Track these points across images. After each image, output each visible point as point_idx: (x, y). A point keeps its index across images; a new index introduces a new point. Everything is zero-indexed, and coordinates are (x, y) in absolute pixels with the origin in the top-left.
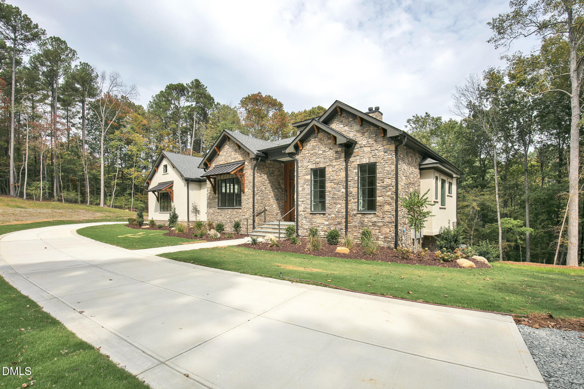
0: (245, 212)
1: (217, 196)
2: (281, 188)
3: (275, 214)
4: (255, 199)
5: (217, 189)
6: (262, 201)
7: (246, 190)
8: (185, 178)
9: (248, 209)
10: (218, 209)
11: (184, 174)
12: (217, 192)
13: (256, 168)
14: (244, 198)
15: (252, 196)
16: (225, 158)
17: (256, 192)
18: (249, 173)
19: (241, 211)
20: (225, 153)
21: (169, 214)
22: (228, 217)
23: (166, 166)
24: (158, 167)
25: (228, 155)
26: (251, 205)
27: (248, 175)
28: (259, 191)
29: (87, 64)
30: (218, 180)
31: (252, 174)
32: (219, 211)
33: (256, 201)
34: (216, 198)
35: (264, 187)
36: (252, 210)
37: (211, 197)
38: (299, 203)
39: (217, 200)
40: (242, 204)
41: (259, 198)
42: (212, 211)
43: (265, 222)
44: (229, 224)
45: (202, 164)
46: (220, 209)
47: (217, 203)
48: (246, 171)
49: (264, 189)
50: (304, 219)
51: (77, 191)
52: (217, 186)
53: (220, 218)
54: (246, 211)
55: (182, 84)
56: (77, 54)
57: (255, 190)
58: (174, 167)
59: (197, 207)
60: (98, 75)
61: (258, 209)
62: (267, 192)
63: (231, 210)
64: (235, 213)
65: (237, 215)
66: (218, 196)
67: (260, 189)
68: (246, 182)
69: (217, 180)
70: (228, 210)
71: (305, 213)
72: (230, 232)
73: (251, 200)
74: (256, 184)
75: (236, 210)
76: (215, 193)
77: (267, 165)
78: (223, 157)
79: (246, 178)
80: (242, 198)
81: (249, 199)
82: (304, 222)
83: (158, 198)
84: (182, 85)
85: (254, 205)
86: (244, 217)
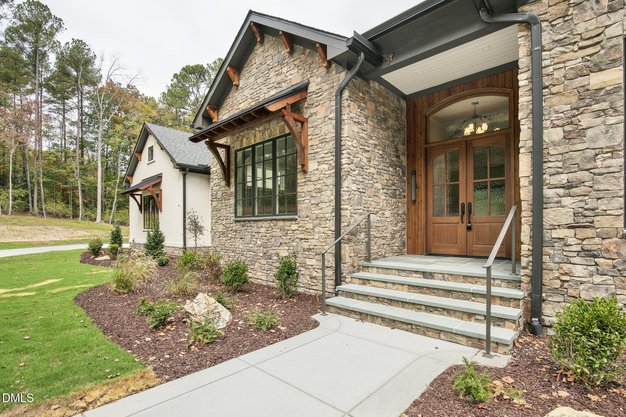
0: (307, 231)
1: (233, 189)
2: (401, 166)
3: (389, 235)
4: (344, 188)
5: (232, 174)
6: (361, 198)
7: (312, 166)
8: (178, 165)
9: (317, 222)
10: (236, 221)
11: (177, 157)
12: (232, 180)
13: (346, 94)
14: (306, 189)
15: (331, 181)
16: (252, 91)
17: (345, 167)
18: (321, 114)
19: (294, 227)
20: (252, 80)
21: (146, 233)
22: (259, 242)
23: (151, 149)
24: (140, 152)
25: (259, 81)
26: (328, 209)
27: (320, 121)
28: (353, 166)
29: (82, 41)
30: (236, 151)
31: (333, 115)
32: (238, 227)
33: (345, 197)
34: (230, 195)
35: (366, 155)
36: (331, 225)
37: (220, 193)
38: (548, 192)
39: (232, 201)
40: (300, 207)
41: (354, 187)
42: (221, 226)
43: (368, 259)
44: (263, 261)
45: (200, 118)
46: (240, 221)
47: (232, 210)
48: (313, 110)
49: (365, 160)
50: (577, 260)
51: (67, 203)
52: (233, 167)
53: (239, 245)
54: (310, 226)
55: (202, 65)
56: (63, 24)
57: (344, 161)
58: (162, 149)
59: (199, 220)
60: (95, 55)
61: (352, 221)
62: (372, 170)
63: (266, 224)
64: (278, 233)
65: (285, 239)
66: (236, 189)
67: (356, 160)
68: (310, 143)
69: (232, 151)
70: (260, 224)
71: (589, 232)
72: (264, 283)
73: (329, 195)
74: (347, 143)
75: (281, 224)
76: (228, 184)
77: (372, 92)
78: (247, 92)
79: (310, 131)
80: (299, 189)
81: (320, 191)
82: (579, 271)
83: (140, 207)
84: (202, 67)
85: (338, 209)
86: (306, 245)
